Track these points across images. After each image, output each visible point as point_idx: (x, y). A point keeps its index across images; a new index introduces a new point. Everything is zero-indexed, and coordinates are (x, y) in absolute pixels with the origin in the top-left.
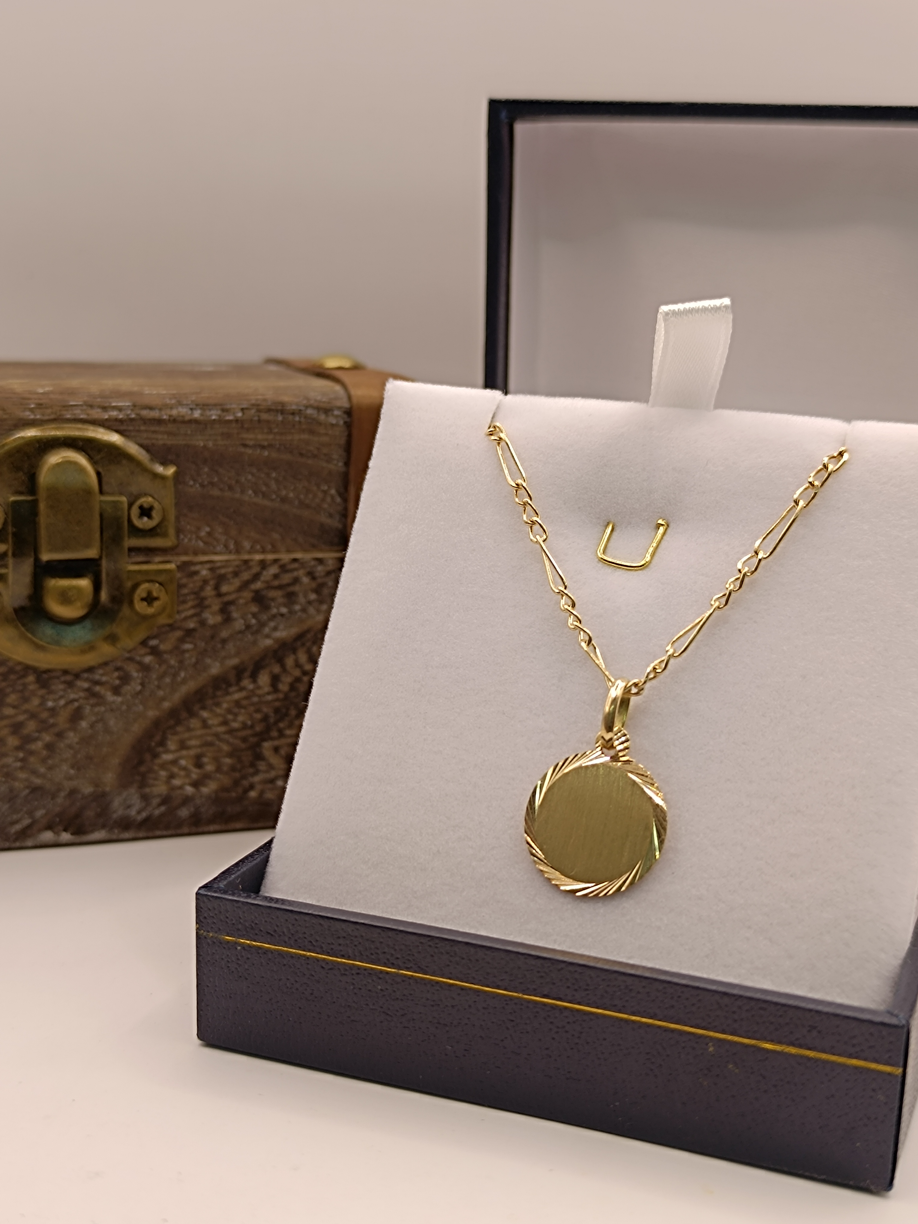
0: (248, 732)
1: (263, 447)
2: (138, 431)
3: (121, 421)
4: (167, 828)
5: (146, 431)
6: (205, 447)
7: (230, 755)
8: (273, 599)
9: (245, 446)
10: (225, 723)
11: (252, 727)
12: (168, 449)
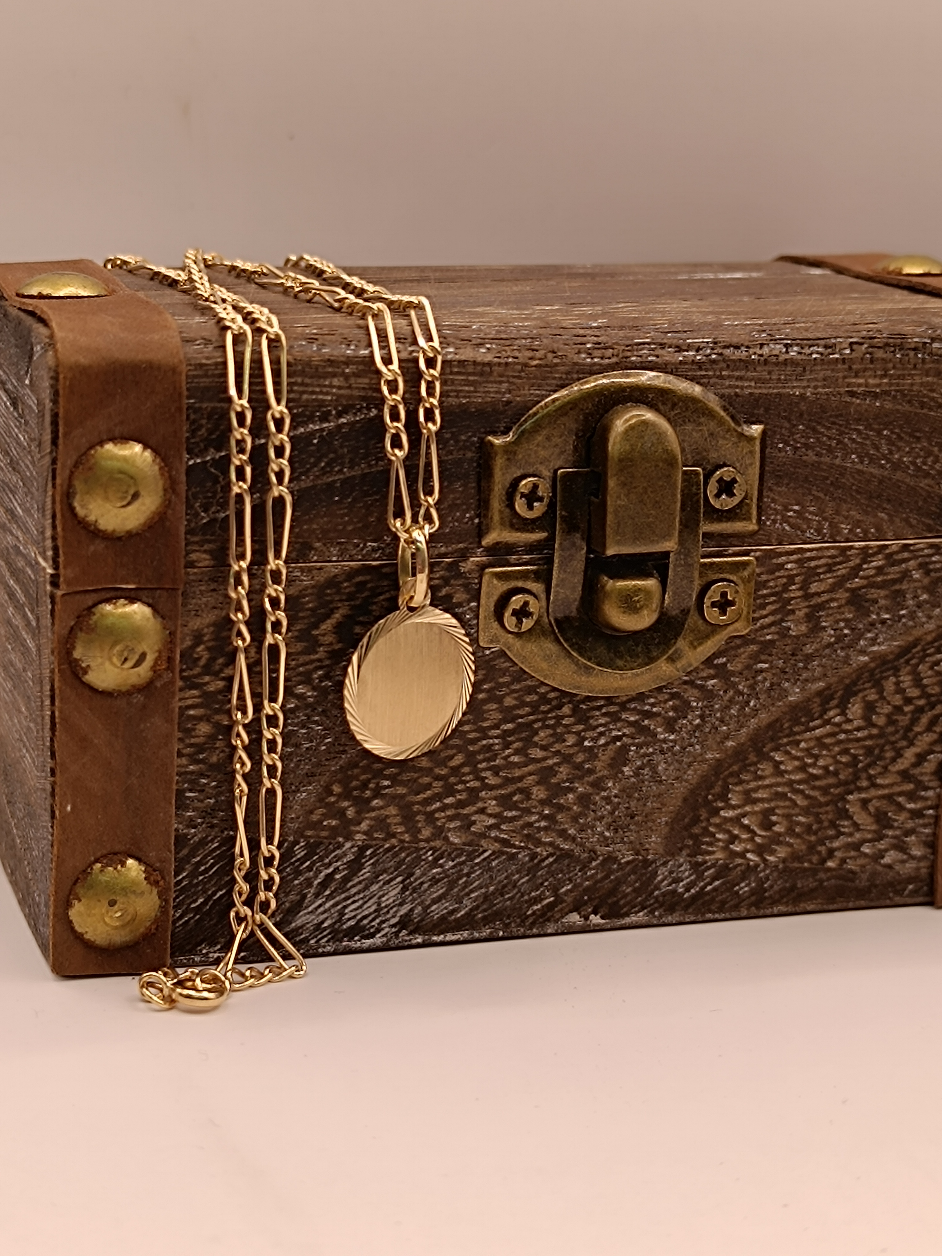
0: (831, 780)
1: (876, 396)
2: (721, 377)
3: (700, 365)
4: (720, 910)
5: (729, 377)
6: (802, 397)
7: (806, 811)
8: (875, 601)
9: (852, 394)
10: (803, 768)
11: (836, 774)
12: (756, 400)
